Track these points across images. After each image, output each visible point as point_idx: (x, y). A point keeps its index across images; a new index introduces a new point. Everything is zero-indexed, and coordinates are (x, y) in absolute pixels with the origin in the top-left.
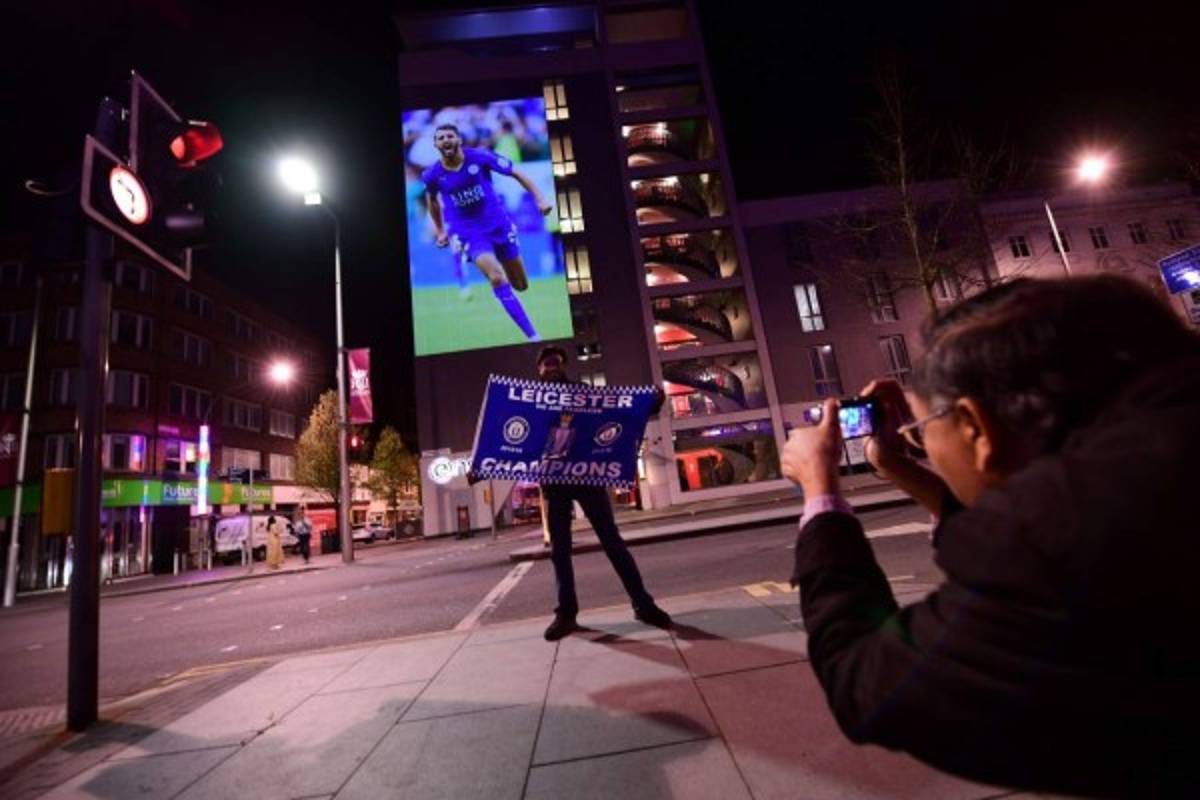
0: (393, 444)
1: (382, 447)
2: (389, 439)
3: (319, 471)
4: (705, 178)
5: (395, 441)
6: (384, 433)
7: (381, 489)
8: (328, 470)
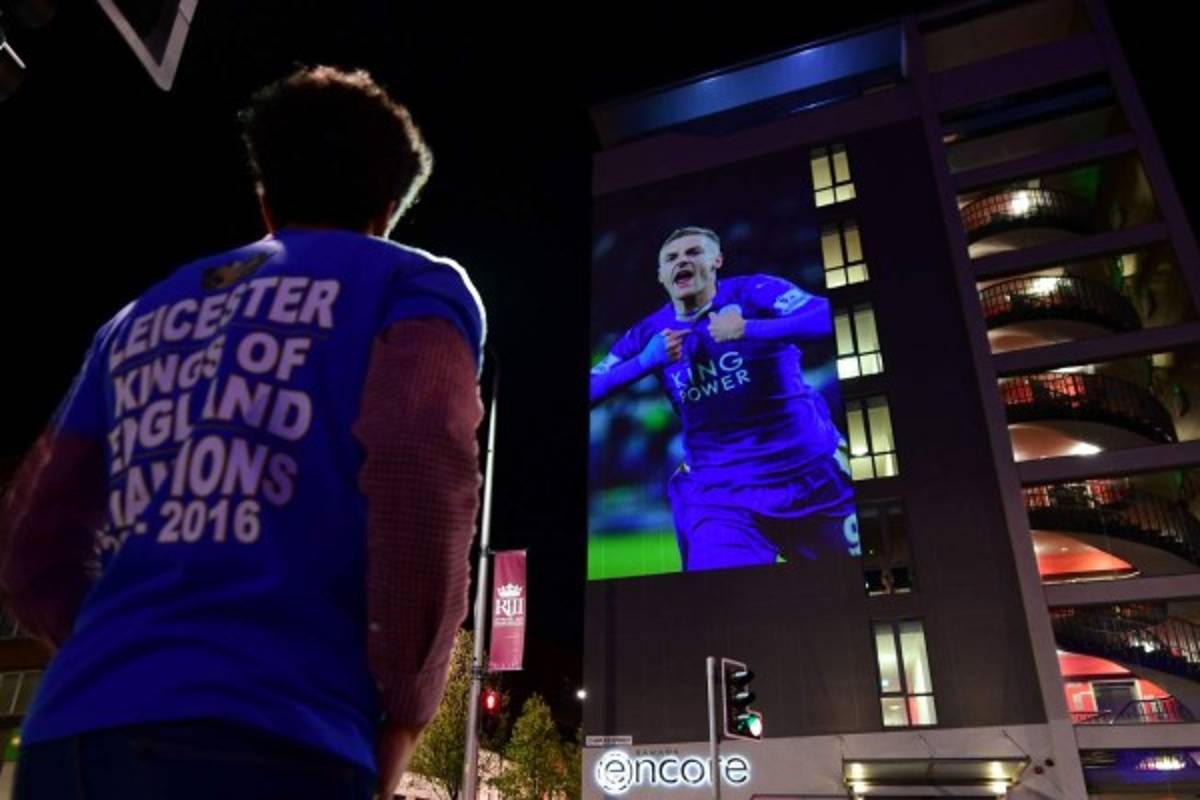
0: (539, 721)
1: (525, 724)
2: (536, 713)
3: (436, 749)
4: (1128, 267)
5: (542, 717)
6: (529, 702)
7: (517, 792)
8: (449, 751)
